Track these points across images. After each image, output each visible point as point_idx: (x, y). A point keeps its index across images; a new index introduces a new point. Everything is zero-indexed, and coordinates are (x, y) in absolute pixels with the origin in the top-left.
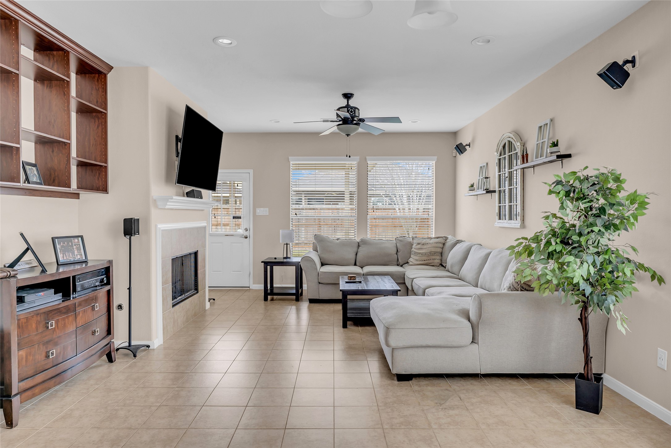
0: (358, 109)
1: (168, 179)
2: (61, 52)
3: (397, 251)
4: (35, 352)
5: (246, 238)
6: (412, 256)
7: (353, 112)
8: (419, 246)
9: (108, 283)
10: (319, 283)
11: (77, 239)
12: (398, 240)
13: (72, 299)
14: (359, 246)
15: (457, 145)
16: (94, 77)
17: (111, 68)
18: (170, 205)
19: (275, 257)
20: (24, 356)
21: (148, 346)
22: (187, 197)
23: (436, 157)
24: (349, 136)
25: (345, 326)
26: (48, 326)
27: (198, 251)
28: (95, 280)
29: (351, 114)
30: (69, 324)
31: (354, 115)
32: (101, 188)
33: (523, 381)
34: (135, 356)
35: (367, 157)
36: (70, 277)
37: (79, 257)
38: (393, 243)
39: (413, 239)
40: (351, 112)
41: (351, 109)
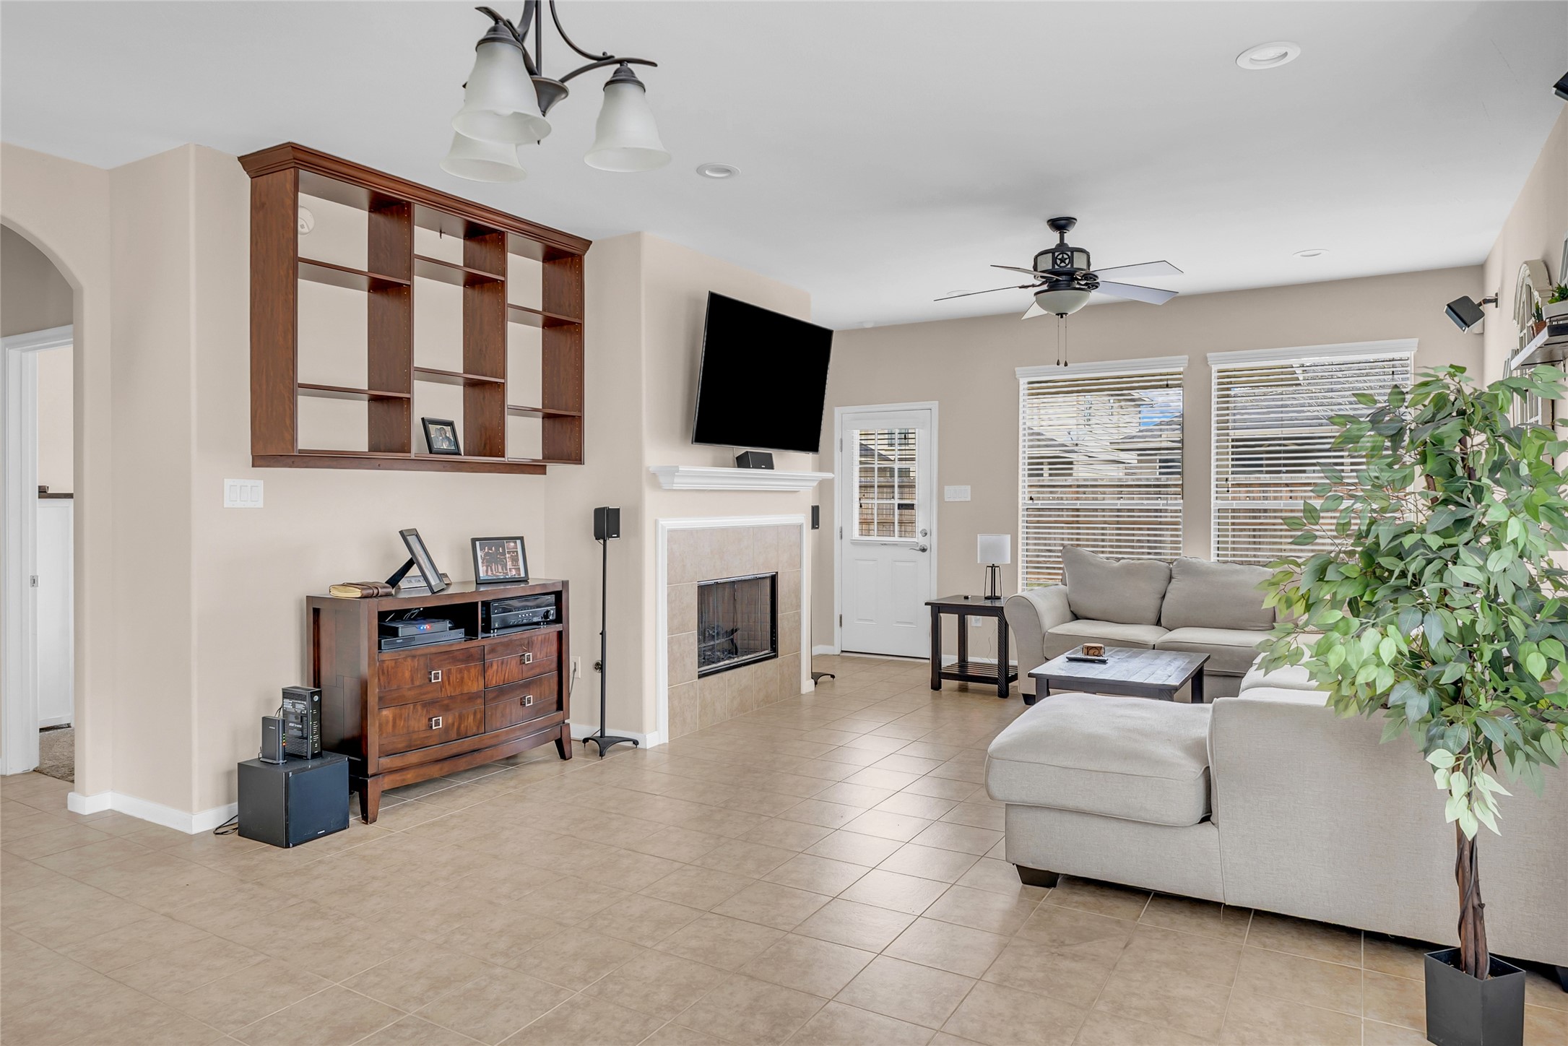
0: (1082, 251)
2: (494, 234)
4: (408, 715)
5: (924, 550)
7: (1067, 261)
9: (559, 619)
11: (513, 542)
13: (480, 638)
14: (1172, 576)
15: (1448, 305)
16: (566, 263)
17: (588, 243)
19: (967, 595)
20: (391, 718)
21: (636, 743)
22: (735, 467)
24: (1064, 316)
26: (431, 678)
27: (777, 573)
28: (531, 612)
29: (1063, 264)
30: (470, 679)
31: (1069, 266)
34: (602, 755)
35: (1208, 355)
36: (477, 603)
37: (514, 572)
40: (1063, 260)
41: (1063, 253)
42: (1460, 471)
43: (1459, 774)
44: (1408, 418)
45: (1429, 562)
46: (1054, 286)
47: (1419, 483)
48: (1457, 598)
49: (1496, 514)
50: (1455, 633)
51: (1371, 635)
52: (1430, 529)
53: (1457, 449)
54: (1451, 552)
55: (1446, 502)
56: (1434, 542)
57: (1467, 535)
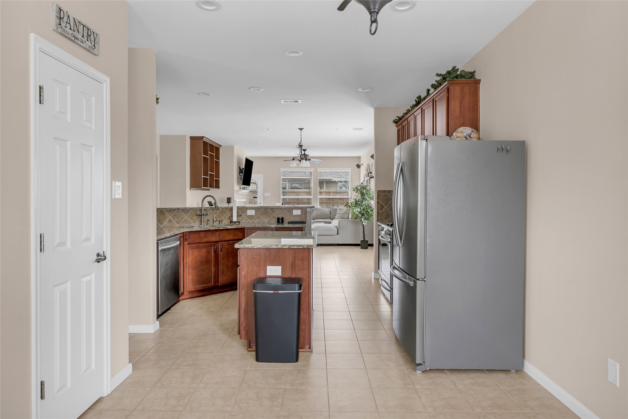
1: (238, 183)
3: (331, 213)
6: (337, 215)
8: (339, 210)
12: (331, 208)
15: (357, 165)
17: (221, 146)
18: (239, 192)
22: (242, 189)
23: (352, 169)
32: (217, 187)
35: (318, 169)
38: (329, 209)
39: (337, 207)
41: (306, 155)
44: (359, 188)
45: (361, 202)
52: (361, 199)
53: (363, 191)
54: (363, 201)
55: (362, 196)
57: (364, 199)
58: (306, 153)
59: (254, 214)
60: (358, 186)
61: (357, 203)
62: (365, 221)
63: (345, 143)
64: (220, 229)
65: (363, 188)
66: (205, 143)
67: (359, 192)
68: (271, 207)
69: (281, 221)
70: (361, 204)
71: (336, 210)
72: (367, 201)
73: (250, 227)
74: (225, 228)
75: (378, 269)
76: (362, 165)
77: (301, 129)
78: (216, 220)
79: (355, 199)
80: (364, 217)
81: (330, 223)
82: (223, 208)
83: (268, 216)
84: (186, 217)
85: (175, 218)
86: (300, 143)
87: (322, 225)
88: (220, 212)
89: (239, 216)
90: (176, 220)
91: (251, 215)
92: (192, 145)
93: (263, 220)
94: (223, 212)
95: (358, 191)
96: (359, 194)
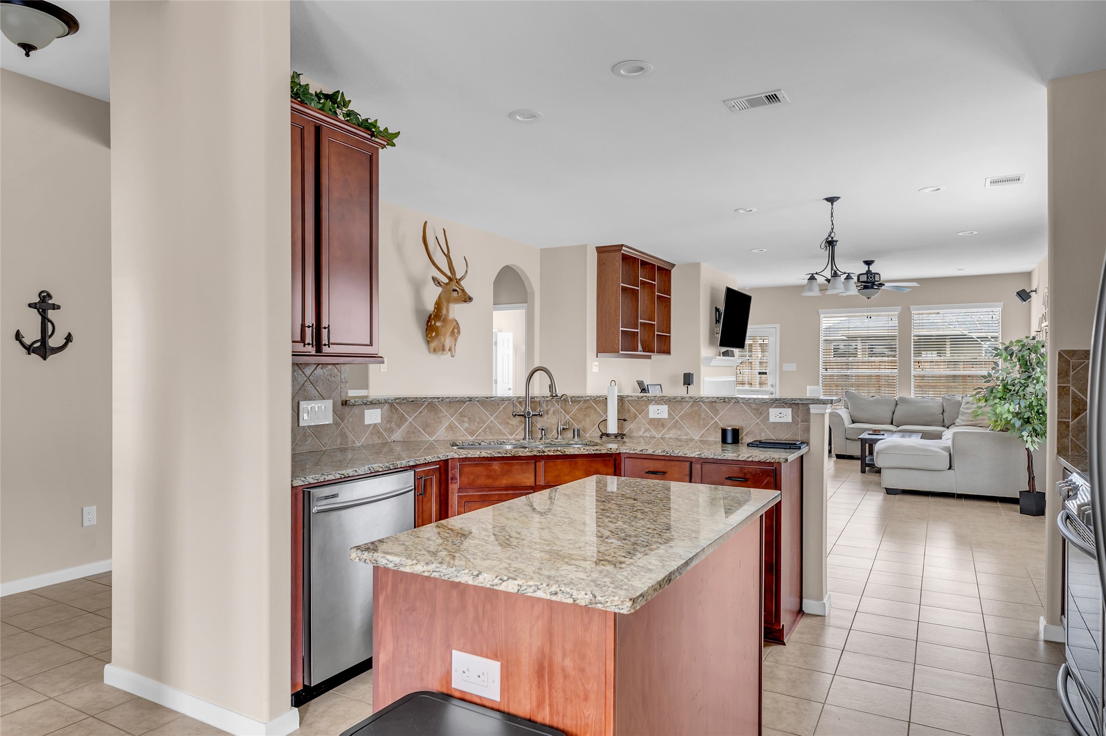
0: (878, 274)
1: (711, 342)
3: (944, 411)
6: (960, 416)
7: (873, 278)
8: (967, 406)
10: (847, 439)
12: (945, 398)
14: (897, 404)
16: (663, 273)
17: (673, 265)
18: (714, 363)
22: (723, 356)
23: (1003, 303)
24: (870, 298)
25: (863, 471)
31: (874, 280)
32: (666, 351)
33: (999, 505)
35: (911, 307)
38: (939, 402)
39: (962, 398)
40: (871, 278)
41: (871, 275)
42: (1028, 364)
43: (1029, 437)
44: (1014, 349)
45: (1021, 387)
46: (866, 287)
47: (1018, 366)
48: (1028, 396)
49: (1038, 375)
50: (1027, 405)
51: (1007, 405)
52: (1021, 378)
53: (1028, 358)
54: (1027, 384)
55: (1025, 372)
56: (1023, 382)
57: (1031, 380)
58: (873, 268)
59: (665, 415)
60: (1011, 342)
61: (1007, 389)
62: (1035, 438)
63: (975, 233)
64: (546, 454)
65: (1029, 349)
66: (625, 258)
67: (1015, 360)
68: (708, 398)
69: (729, 440)
70: (1021, 393)
71: (960, 404)
72: (1041, 384)
73: (632, 452)
74: (559, 453)
75: (1063, 613)
76: (1036, 291)
77: (831, 200)
78: (564, 429)
79: (1003, 380)
80: (1031, 428)
81: (938, 436)
82: (587, 398)
83: (702, 423)
84: (492, 418)
85: (464, 422)
86: (830, 236)
87: (915, 441)
88: (580, 409)
89: (622, 420)
90: (466, 425)
91: (659, 419)
92: (601, 264)
93: (687, 434)
94: (588, 408)
95: (1011, 357)
96: (1016, 366)
